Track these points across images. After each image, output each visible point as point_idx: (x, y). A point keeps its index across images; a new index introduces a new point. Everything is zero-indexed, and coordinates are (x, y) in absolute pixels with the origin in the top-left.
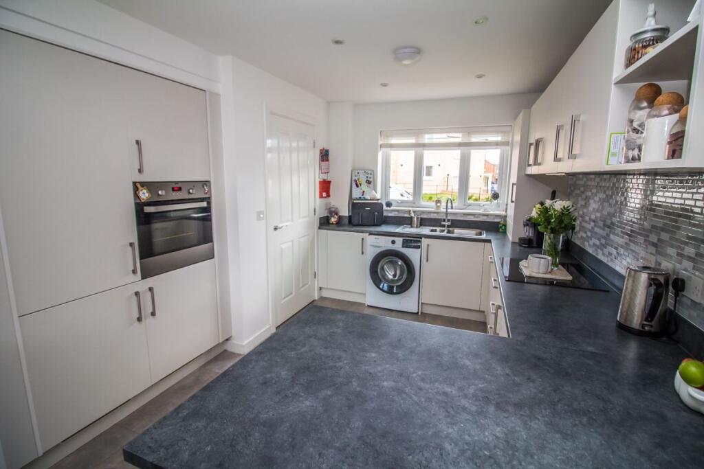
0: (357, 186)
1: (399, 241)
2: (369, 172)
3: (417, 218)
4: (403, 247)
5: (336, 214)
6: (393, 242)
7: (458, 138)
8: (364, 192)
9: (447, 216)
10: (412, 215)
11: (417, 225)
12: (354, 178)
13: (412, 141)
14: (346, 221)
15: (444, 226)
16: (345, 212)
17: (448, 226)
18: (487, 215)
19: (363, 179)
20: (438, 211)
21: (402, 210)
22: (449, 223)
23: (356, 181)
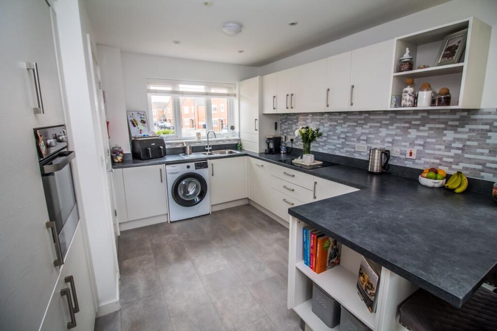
0: (135, 126)
1: (192, 165)
2: (142, 113)
3: (190, 147)
4: (196, 169)
5: (121, 152)
6: (188, 167)
7: (201, 89)
8: (141, 130)
9: (208, 144)
10: (185, 145)
11: (190, 152)
12: (130, 119)
13: (169, 89)
14: (131, 158)
15: (207, 151)
16: (127, 150)
17: (210, 150)
18: (230, 140)
19: (138, 120)
20: (200, 141)
21: (173, 143)
22: (211, 148)
23: (132, 121)
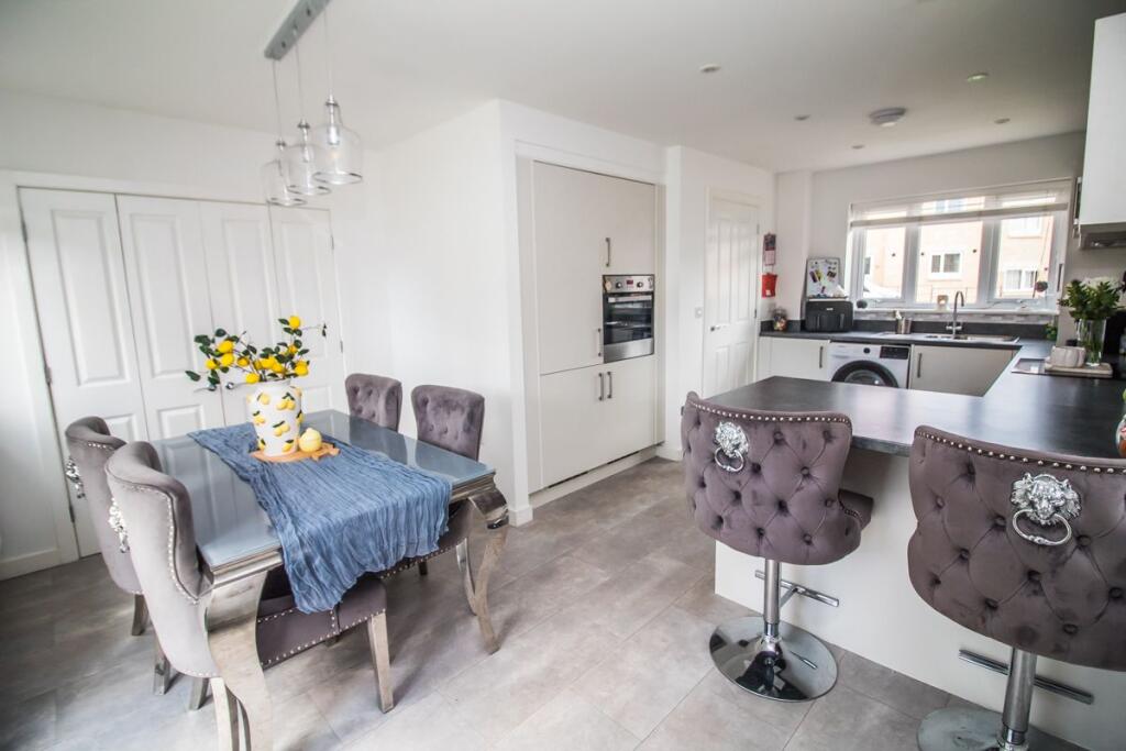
0: (815, 280)
1: (876, 349)
2: (833, 261)
3: (907, 321)
4: (881, 357)
5: (784, 317)
6: (867, 351)
8: (824, 288)
9: (955, 319)
10: (899, 317)
11: (906, 330)
12: (810, 270)
13: (903, 214)
14: (798, 327)
15: (950, 332)
16: (795, 315)
17: (957, 332)
18: (1026, 316)
19: (824, 271)
20: (942, 311)
21: (883, 312)
22: (959, 328)
23: (812, 274)
